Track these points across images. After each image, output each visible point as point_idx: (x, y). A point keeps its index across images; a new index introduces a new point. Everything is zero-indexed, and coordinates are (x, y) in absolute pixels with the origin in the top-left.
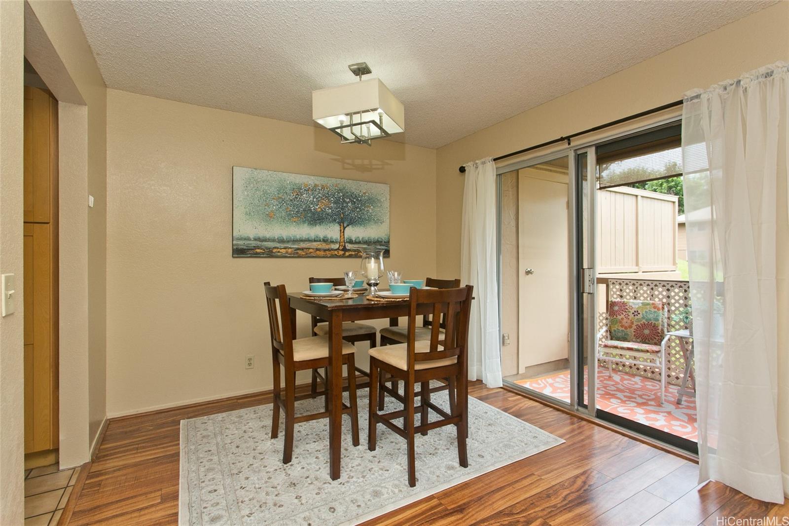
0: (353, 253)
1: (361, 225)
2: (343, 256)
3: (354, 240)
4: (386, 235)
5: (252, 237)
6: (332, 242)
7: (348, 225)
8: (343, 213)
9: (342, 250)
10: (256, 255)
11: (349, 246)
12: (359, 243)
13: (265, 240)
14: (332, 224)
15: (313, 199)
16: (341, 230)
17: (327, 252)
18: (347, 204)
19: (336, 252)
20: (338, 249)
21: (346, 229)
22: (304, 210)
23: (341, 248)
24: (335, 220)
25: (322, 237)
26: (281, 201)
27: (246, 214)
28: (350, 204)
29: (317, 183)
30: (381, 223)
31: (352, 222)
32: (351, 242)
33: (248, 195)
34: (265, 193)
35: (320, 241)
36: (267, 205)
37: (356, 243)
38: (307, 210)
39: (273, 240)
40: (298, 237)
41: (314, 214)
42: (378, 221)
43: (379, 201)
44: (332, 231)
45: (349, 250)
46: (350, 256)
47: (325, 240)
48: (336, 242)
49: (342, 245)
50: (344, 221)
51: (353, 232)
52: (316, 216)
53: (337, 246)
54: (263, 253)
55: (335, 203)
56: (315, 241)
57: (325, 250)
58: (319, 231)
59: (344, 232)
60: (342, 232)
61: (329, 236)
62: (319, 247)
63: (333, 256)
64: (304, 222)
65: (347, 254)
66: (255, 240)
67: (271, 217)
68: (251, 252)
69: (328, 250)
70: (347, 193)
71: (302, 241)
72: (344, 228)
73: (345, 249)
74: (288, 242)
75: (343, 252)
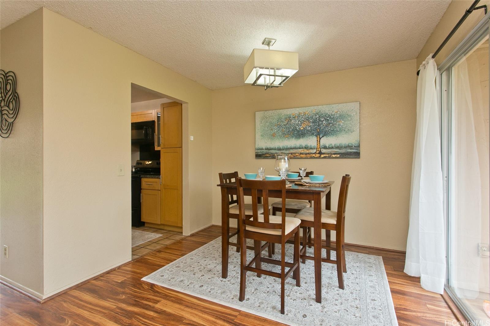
0: (327, 155)
1: (333, 135)
2: (319, 158)
3: (328, 146)
4: (356, 141)
5: (264, 148)
6: (311, 148)
7: (323, 137)
8: (319, 129)
9: (319, 153)
10: (266, 157)
11: (323, 151)
12: (332, 148)
13: (271, 149)
14: (311, 137)
15: (298, 122)
16: (317, 140)
17: (308, 155)
18: (322, 121)
19: (314, 155)
20: (315, 153)
21: (321, 139)
22: (293, 130)
23: (318, 152)
24: (313, 134)
25: (304, 146)
26: (279, 126)
27: (261, 136)
28: (324, 122)
29: (301, 112)
30: (352, 132)
31: (326, 134)
32: (325, 148)
33: (262, 126)
34: (271, 123)
35: (303, 148)
36: (272, 130)
37: (329, 148)
38: (295, 129)
39: (275, 149)
40: (289, 146)
41: (298, 131)
42: (349, 131)
43: (349, 116)
44: (311, 141)
45: (324, 154)
46: (325, 158)
47: (306, 148)
48: (314, 148)
49: (318, 150)
50: (320, 133)
51: (326, 141)
52: (300, 132)
53: (315, 151)
54: (270, 157)
55: (313, 122)
56: (299, 148)
57: (306, 154)
58: (302, 142)
59: (320, 141)
60: (319, 142)
61: (309, 145)
62: (302, 152)
63: (311, 158)
64: (292, 137)
65: (322, 156)
66: (266, 149)
67: (274, 136)
68: (264, 156)
69: (308, 154)
70: (322, 114)
71: (291, 148)
72: (320, 139)
73: (320, 153)
74: (283, 149)
75: (319, 155)
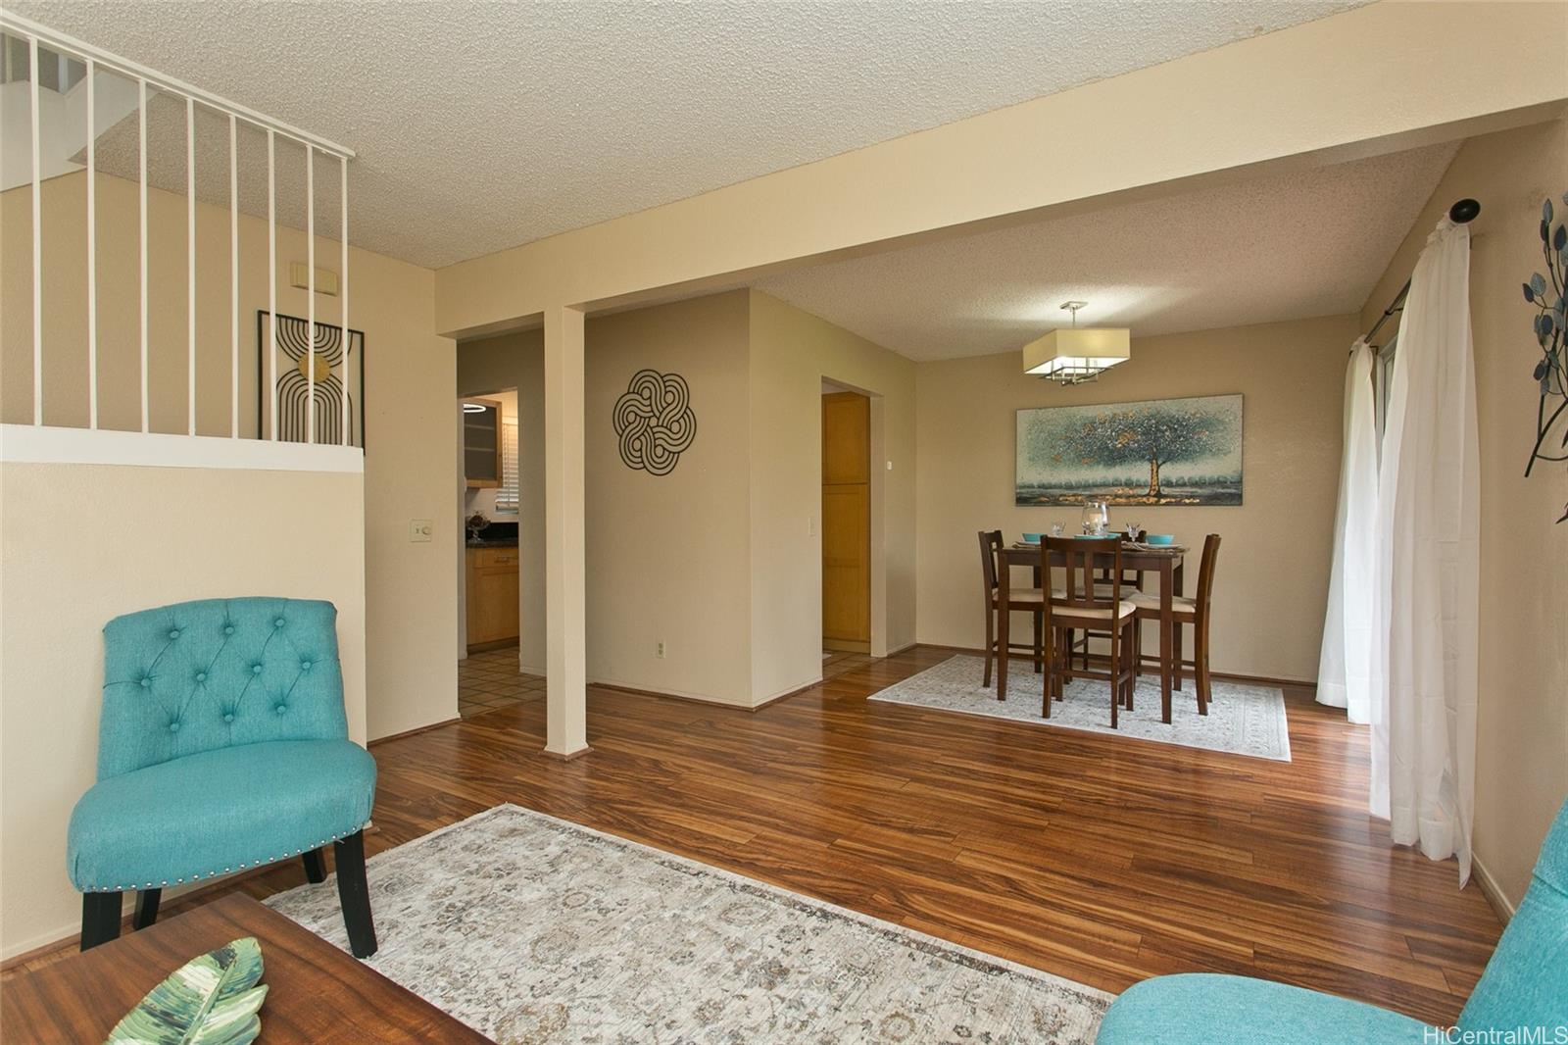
0: (1173, 500)
1: (1187, 460)
2: (1157, 504)
3: (1174, 481)
4: (1234, 471)
5: (1035, 484)
6: (1139, 486)
7: (1164, 462)
8: (1156, 446)
9: (1154, 496)
10: (1040, 504)
11: (1165, 491)
12: (1184, 485)
13: (1051, 487)
14: (1139, 463)
15: (1112, 432)
16: (1152, 470)
17: (1132, 500)
18: (1163, 433)
19: (1145, 499)
20: (1148, 495)
21: (1162, 467)
22: (1099, 448)
23: (1152, 493)
24: (1143, 457)
25: (1123, 480)
26: (1069, 440)
27: (1030, 459)
28: (1167, 433)
29: (1116, 411)
30: (1225, 454)
31: (1171, 457)
32: (1169, 484)
33: (1031, 439)
34: (1050, 433)
35: (1121, 485)
36: (1052, 447)
37: (1178, 485)
38: (1104, 448)
39: (1060, 487)
40: (1091, 482)
41: (1112, 452)
42: (1219, 452)
43: (1222, 422)
44: (1141, 472)
45: (1165, 496)
46: (1167, 504)
47: (1129, 484)
48: (1145, 486)
49: (1154, 490)
50: (1157, 455)
51: (1170, 471)
52: (1116, 453)
53: (1147, 491)
54: (1048, 502)
55: (1143, 434)
56: (1114, 485)
57: (1128, 497)
58: (1120, 473)
59: (1157, 472)
60: (1155, 473)
61: (1134, 479)
62: (1120, 492)
63: (1139, 504)
64: (1099, 463)
65: (1163, 501)
66: (1039, 487)
67: (1057, 460)
68: (1035, 500)
69: (1133, 496)
70: (1164, 417)
71: (1095, 486)
72: (1158, 467)
73: (1159, 495)
74: (1078, 488)
75: (1156, 499)
